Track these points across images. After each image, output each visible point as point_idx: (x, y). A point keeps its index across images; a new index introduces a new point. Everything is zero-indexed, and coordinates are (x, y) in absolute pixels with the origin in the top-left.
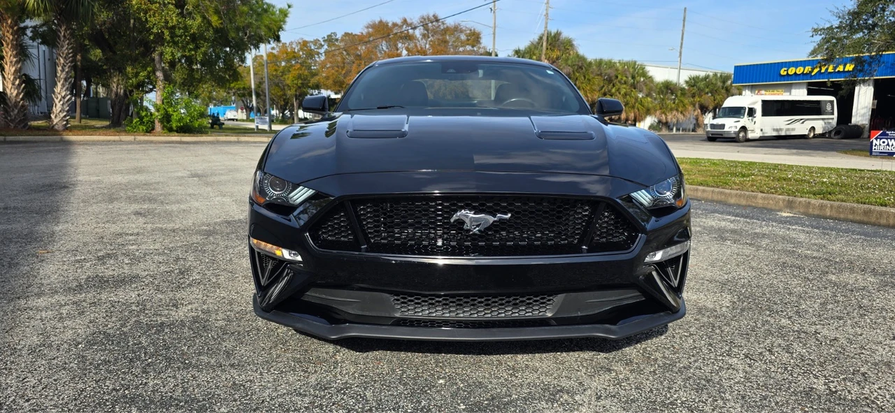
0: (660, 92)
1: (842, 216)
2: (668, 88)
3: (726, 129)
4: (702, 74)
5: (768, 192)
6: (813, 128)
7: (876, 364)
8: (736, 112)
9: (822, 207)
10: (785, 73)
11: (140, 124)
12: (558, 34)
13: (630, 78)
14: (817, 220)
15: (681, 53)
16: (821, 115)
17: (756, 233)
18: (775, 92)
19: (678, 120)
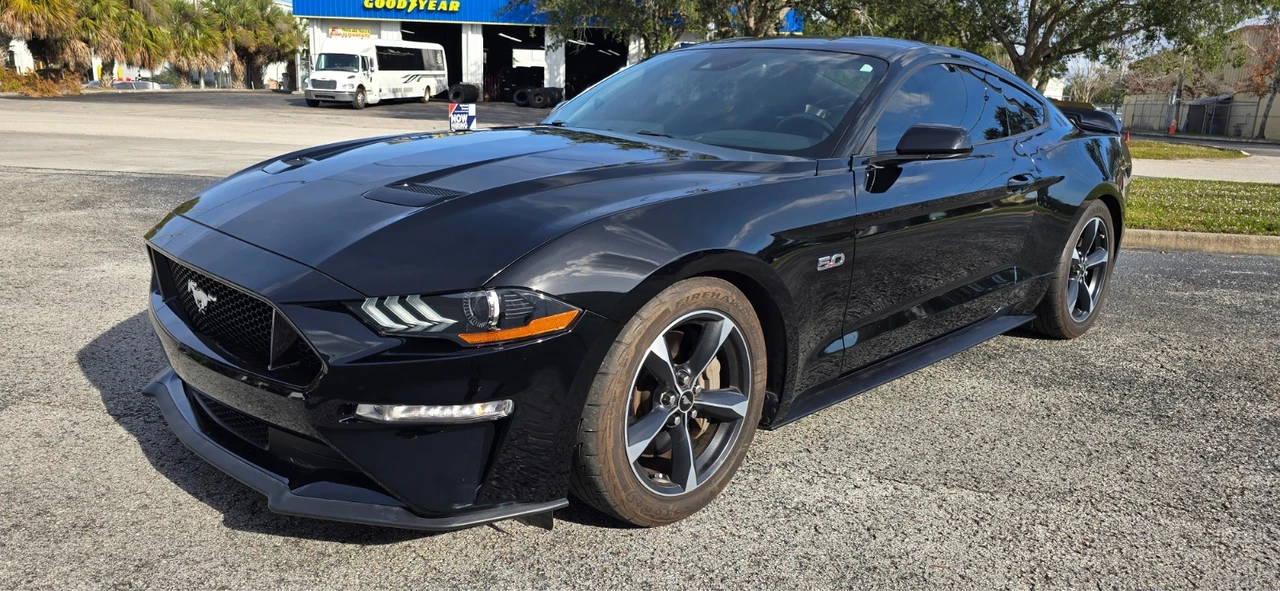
3: (339, 88)
6: (428, 88)
10: (372, 6)
18: (358, 32)
19: (209, 68)
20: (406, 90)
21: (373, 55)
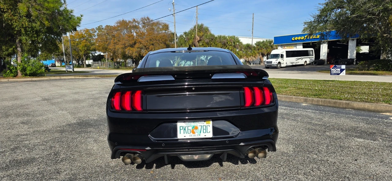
0: (245, 48)
1: (326, 105)
2: (248, 47)
3: (273, 63)
4: (262, 40)
5: (297, 96)
6: (306, 62)
7: (351, 173)
8: (276, 56)
9: (318, 101)
10: (294, 39)
11: (11, 73)
12: (202, 25)
13: (233, 43)
14: (317, 107)
15: (252, 32)
16: (308, 56)
17: (295, 115)
18: (291, 47)
19: (253, 60)
21: (285, 53)
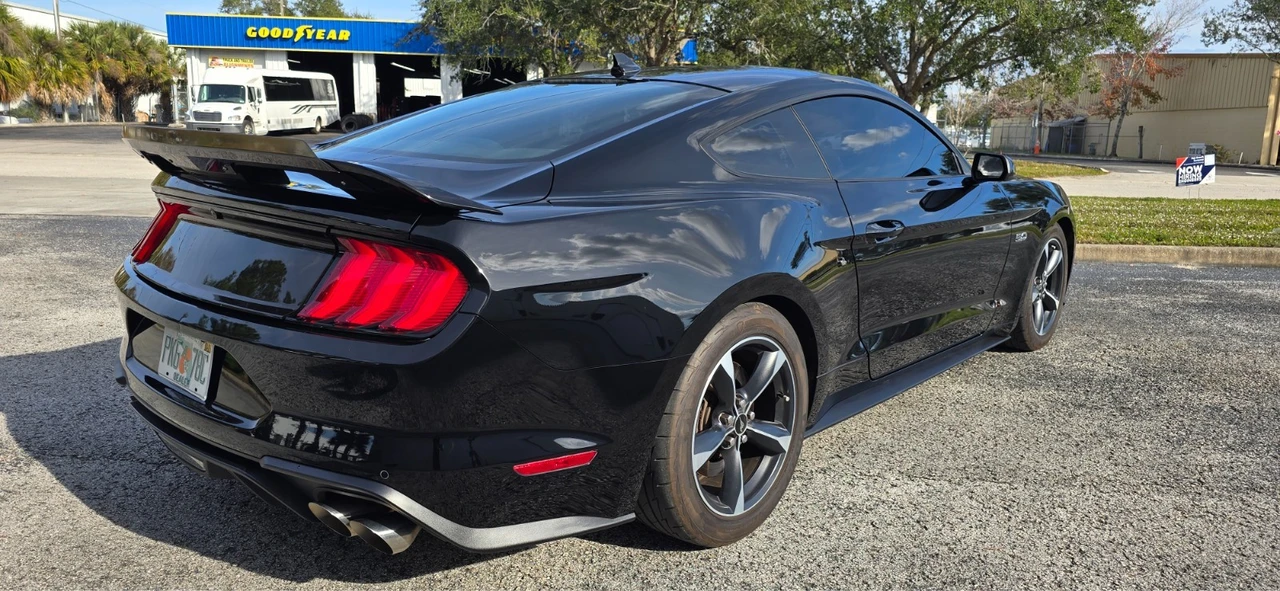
2: (42, 41)
3: (224, 120)
6: (319, 119)
10: (254, 35)
19: (74, 100)
20: (296, 121)
21: (260, 85)
